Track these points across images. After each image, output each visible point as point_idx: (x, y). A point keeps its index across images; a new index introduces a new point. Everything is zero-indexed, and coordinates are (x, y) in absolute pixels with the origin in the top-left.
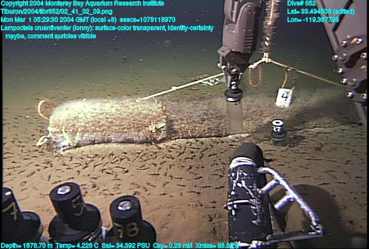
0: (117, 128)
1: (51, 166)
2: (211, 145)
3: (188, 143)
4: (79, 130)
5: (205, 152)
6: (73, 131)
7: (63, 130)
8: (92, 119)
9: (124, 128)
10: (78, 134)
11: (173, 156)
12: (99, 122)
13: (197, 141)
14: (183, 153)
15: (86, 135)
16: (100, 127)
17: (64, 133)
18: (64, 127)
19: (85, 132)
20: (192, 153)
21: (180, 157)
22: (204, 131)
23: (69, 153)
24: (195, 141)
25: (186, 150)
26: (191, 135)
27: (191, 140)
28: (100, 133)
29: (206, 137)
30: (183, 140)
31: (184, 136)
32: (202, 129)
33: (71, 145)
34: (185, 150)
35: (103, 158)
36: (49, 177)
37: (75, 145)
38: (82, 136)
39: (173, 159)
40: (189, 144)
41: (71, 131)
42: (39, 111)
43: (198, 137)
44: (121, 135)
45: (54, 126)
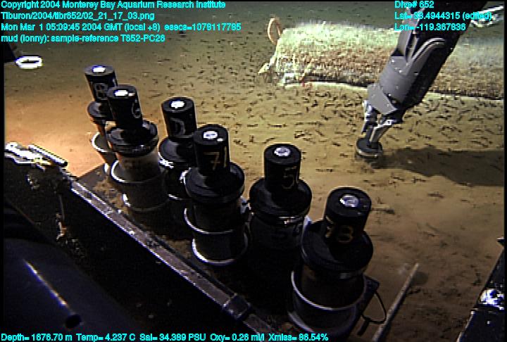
0: (359, 64)
1: (276, 98)
2: (475, 107)
3: (442, 99)
4: (313, 60)
5: (466, 114)
6: (305, 61)
7: (294, 58)
8: (331, 49)
9: (368, 66)
10: (309, 65)
11: (421, 111)
12: (339, 53)
13: (456, 99)
14: (434, 110)
15: (319, 68)
16: (338, 59)
17: (294, 61)
18: (294, 55)
19: (319, 64)
20: (447, 112)
21: (430, 114)
22: (471, 86)
23: (295, 87)
24: (453, 99)
25: (439, 108)
26: (450, 89)
27: (448, 97)
28: (336, 68)
29: (472, 96)
30: (437, 94)
31: (440, 89)
32: (468, 84)
33: (297, 78)
34: (438, 106)
35: (335, 99)
36: (275, 108)
37: (301, 79)
38: (314, 69)
39: (420, 114)
40: (444, 101)
41: (303, 59)
42: (269, 31)
43: (460, 94)
44: (361, 74)
45: (284, 50)
